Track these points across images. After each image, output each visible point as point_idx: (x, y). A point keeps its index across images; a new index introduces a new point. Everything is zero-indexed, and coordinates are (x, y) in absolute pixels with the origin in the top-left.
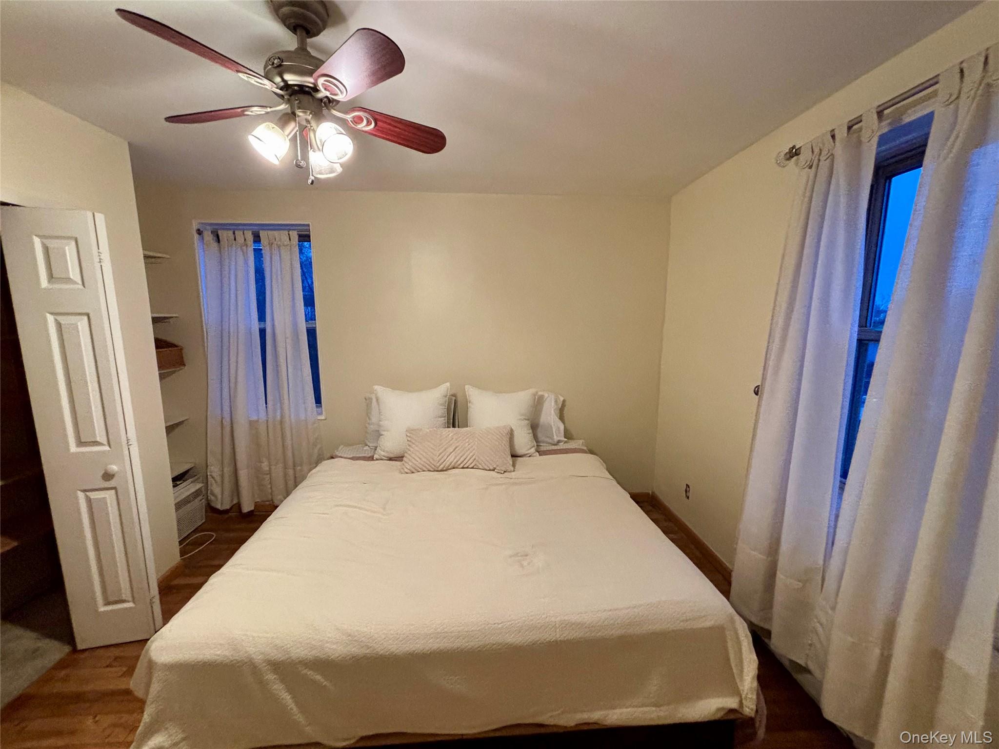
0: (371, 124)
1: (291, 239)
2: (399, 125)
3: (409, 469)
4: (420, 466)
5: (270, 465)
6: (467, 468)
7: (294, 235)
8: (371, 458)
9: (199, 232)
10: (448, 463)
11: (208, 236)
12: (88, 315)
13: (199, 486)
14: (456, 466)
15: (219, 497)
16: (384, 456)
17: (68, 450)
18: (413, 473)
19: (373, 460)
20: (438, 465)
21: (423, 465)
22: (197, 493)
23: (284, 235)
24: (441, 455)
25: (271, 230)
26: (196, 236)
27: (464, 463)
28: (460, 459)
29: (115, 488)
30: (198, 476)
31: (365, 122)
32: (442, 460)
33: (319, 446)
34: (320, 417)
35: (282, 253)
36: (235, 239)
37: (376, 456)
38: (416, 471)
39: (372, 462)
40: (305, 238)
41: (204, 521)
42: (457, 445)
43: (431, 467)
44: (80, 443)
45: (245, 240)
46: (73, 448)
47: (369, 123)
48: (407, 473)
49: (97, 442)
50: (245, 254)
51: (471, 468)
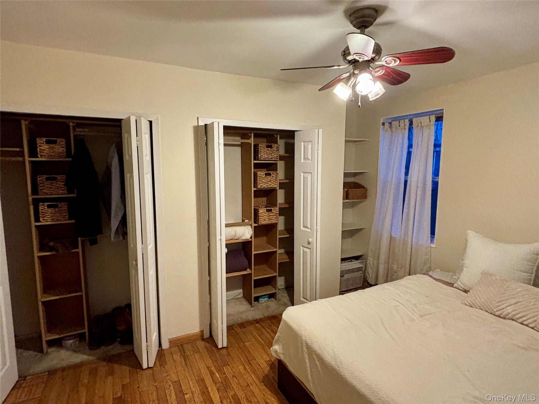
0: (397, 61)
1: (431, 121)
2: (414, 55)
3: (468, 303)
4: (479, 305)
5: (397, 268)
6: (527, 325)
7: (433, 118)
8: (451, 285)
9: (383, 124)
10: (505, 313)
11: (387, 125)
12: (311, 173)
13: (361, 266)
14: (514, 318)
15: (371, 276)
16: (462, 287)
17: (300, 228)
18: (471, 307)
19: (452, 286)
20: (495, 310)
21: (481, 305)
22: (359, 269)
23: (426, 119)
24: (501, 303)
25: (419, 117)
26: (381, 127)
27: (524, 319)
28: (519, 313)
29: (310, 249)
30: (363, 261)
31: (393, 62)
32: (500, 308)
33: (428, 266)
34: (433, 245)
35: (424, 131)
36: (399, 126)
37: (455, 285)
38: (475, 307)
39: (451, 288)
40: (439, 119)
41: (361, 285)
42: (521, 300)
43: (487, 308)
44: (304, 227)
45: (405, 125)
46: (302, 228)
47: (395, 61)
48: (467, 305)
49: (307, 227)
50: (403, 134)
51: (531, 328)
